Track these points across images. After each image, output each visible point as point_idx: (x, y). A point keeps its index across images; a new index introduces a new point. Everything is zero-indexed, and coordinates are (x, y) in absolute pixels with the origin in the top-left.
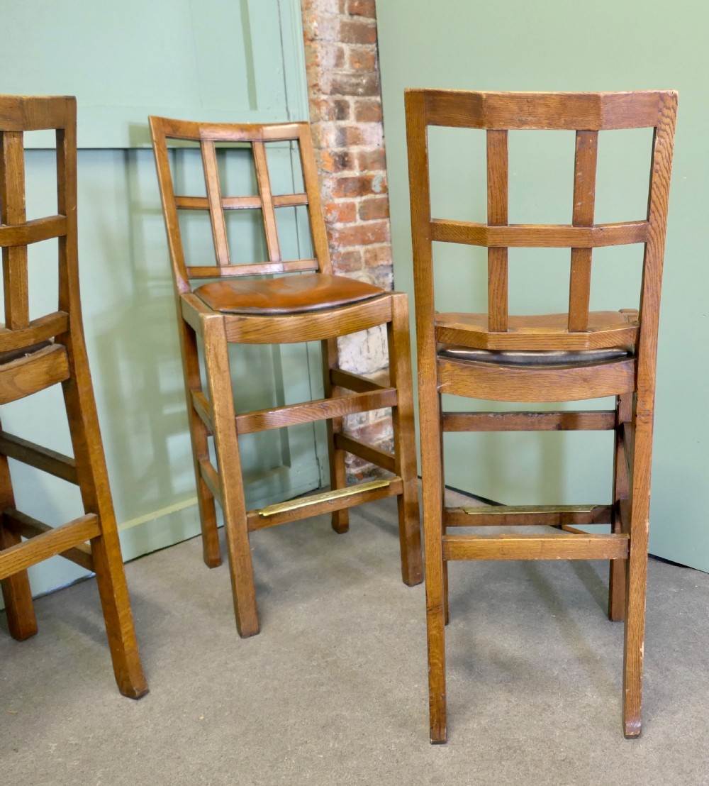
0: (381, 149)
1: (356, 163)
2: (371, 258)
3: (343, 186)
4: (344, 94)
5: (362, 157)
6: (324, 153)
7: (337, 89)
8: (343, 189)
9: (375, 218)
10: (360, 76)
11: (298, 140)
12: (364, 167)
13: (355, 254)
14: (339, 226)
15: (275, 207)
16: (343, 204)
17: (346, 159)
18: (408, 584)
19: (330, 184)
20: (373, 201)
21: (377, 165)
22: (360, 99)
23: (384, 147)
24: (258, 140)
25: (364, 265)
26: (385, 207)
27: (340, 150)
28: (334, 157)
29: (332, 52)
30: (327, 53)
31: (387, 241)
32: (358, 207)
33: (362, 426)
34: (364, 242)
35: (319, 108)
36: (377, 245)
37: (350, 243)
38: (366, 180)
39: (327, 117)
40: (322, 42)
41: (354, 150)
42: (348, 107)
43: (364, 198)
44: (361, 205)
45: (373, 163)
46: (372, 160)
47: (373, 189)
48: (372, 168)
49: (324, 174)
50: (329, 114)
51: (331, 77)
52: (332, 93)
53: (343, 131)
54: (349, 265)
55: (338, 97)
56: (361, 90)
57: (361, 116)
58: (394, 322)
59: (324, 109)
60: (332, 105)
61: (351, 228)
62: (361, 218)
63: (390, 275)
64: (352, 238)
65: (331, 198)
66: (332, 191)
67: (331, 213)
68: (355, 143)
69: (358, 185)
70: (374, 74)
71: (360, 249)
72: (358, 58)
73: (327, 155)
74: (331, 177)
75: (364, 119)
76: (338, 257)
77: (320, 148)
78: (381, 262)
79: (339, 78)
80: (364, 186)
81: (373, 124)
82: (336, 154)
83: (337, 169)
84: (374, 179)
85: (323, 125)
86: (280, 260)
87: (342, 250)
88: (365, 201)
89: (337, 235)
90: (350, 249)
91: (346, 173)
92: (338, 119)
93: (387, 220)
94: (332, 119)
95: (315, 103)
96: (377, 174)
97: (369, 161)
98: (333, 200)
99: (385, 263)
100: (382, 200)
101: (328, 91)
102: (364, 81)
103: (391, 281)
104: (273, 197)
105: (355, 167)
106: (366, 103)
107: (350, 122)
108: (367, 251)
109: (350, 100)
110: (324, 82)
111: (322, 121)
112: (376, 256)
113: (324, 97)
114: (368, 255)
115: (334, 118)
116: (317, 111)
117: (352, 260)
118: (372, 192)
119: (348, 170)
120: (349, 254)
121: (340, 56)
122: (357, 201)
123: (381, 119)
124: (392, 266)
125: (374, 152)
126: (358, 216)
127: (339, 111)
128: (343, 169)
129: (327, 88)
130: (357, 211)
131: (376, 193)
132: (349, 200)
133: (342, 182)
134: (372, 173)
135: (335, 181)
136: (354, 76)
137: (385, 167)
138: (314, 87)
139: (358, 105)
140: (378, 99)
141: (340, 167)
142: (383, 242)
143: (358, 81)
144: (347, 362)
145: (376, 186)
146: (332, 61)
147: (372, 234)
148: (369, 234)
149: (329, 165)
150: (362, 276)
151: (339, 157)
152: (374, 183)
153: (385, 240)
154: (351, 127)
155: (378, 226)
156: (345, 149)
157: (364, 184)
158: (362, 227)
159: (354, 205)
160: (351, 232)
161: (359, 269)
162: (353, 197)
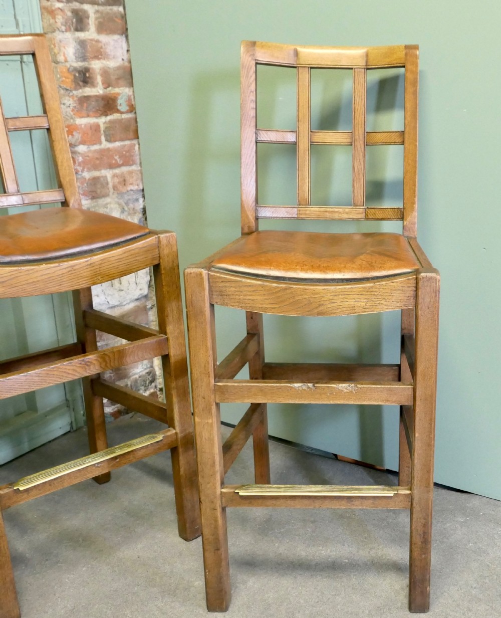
0: (126, 64)
1: (99, 79)
2: (119, 183)
3: (85, 105)
4: (82, 2)
5: (105, 73)
6: (62, 68)
8: (85, 108)
9: (122, 140)
11: (33, 55)
12: (107, 84)
13: (102, 179)
14: (82, 149)
15: (9, 130)
16: (85, 125)
17: (87, 75)
18: (187, 540)
19: (69, 102)
20: (119, 121)
21: (121, 82)
22: (101, 8)
23: (130, 62)
25: (111, 190)
26: (133, 128)
27: (79, 64)
28: (73, 73)
31: (136, 164)
32: (102, 128)
34: (111, 166)
35: (54, 18)
36: (125, 169)
37: (96, 168)
38: (111, 99)
39: (63, 28)
41: (96, 65)
42: (88, 17)
43: (109, 118)
44: (106, 125)
45: (118, 79)
46: (116, 77)
47: (119, 108)
48: (117, 85)
49: (62, 92)
50: (65, 24)
52: (68, 1)
53: (82, 43)
54: (95, 192)
55: (76, 5)
57: (102, 28)
58: (161, 264)
59: (60, 19)
60: (69, 14)
61: (95, 151)
62: (107, 140)
63: (141, 200)
64: (98, 162)
65: (72, 118)
66: (73, 111)
67: (72, 135)
68: (96, 57)
69: (102, 103)
71: (107, 174)
73: (65, 70)
74: (71, 94)
75: (106, 30)
77: (57, 62)
78: (131, 187)
80: (108, 105)
81: (116, 37)
82: (75, 69)
83: (77, 86)
84: (120, 97)
85: (59, 36)
86: (18, 191)
87: (87, 175)
88: (110, 122)
89: (80, 159)
90: (96, 174)
91: (88, 91)
92: (77, 30)
93: (135, 142)
94: (70, 30)
95: (48, 12)
96: (123, 92)
97: (113, 78)
98: (74, 121)
99: (135, 188)
100: (129, 120)
103: (142, 207)
104: (6, 120)
105: (98, 83)
106: (108, 13)
107: (91, 34)
108: (114, 176)
109: (90, 9)
111: (57, 32)
112: (125, 180)
113: (59, 5)
114: (116, 180)
115: (72, 29)
116: (52, 21)
117: (99, 186)
118: (118, 111)
119: (90, 87)
120: (95, 180)
122: (102, 121)
123: (125, 32)
124: (143, 190)
125: (118, 68)
126: (103, 138)
127: (77, 21)
128: (84, 86)
130: (102, 132)
131: (122, 113)
132: (92, 120)
133: (84, 100)
134: (117, 90)
135: (75, 99)
137: (131, 85)
139: (98, 15)
140: (121, 9)
141: (81, 83)
142: (131, 165)
145: (122, 105)
147: (120, 158)
148: (117, 158)
149: (68, 82)
150: (110, 203)
151: (80, 72)
152: (119, 102)
153: (134, 163)
154: (91, 40)
155: (126, 149)
156: (85, 64)
157: (108, 102)
158: (108, 150)
159: (98, 126)
160: (97, 156)
161: (106, 195)
162: (97, 117)
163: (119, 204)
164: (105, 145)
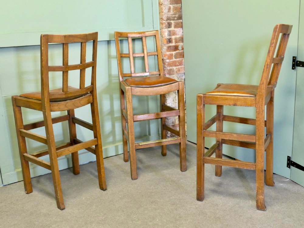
0: (182, 36)
1: (174, 41)
4: (170, 20)
5: (176, 39)
6: (164, 39)
7: (168, 19)
8: (169, 49)
9: (179, 58)
10: (176, 14)
11: (155, 36)
12: (176, 42)
13: (173, 69)
14: (168, 61)
15: (148, 56)
16: (169, 54)
17: (171, 40)
18: (182, 171)
19: (165, 48)
20: (179, 53)
21: (180, 41)
22: (176, 21)
23: (183, 35)
24: (144, 37)
25: (175, 73)
26: (183, 54)
27: (168, 37)
29: (167, 8)
30: (165, 8)
32: (174, 55)
33: (173, 124)
34: (175, 66)
35: (163, 25)
36: (180, 67)
37: (171, 66)
38: (177, 46)
39: (165, 28)
40: (164, 5)
41: (173, 37)
42: (172, 24)
43: (176, 52)
45: (179, 41)
47: (179, 49)
48: (179, 43)
49: (164, 45)
50: (165, 27)
51: (166, 16)
52: (167, 20)
53: (170, 31)
54: (171, 73)
55: (169, 21)
56: (176, 19)
57: (175, 27)
58: (179, 90)
59: (164, 25)
60: (167, 24)
61: (171, 61)
62: (175, 58)
63: (184, 76)
64: (172, 64)
65: (165, 52)
66: (166, 50)
67: (165, 57)
68: (173, 35)
69: (174, 48)
70: (180, 13)
71: (175, 68)
72: (175, 9)
73: (165, 39)
75: (177, 27)
76: (167, 71)
77: (163, 37)
78: (181, 72)
79: (169, 15)
80: (176, 48)
81: (179, 29)
82: (167, 39)
83: (168, 43)
84: (179, 46)
85: (164, 30)
86: (149, 72)
87: (168, 68)
88: (176, 53)
89: (167, 64)
90: (171, 68)
91: (170, 44)
92: (168, 28)
93: (183, 59)
95: (161, 24)
96: (180, 44)
97: (178, 40)
99: (182, 72)
100: (182, 52)
101: (166, 20)
102: (177, 16)
103: (184, 78)
104: (147, 53)
106: (177, 22)
107: (172, 29)
108: (176, 69)
109: (172, 22)
110: (165, 17)
112: (179, 70)
113: (164, 22)
114: (177, 70)
116: (162, 26)
117: (172, 71)
118: (179, 50)
120: (171, 70)
121: (170, 9)
122: (174, 53)
123: (182, 27)
124: (184, 73)
125: (180, 37)
126: (174, 58)
127: (169, 25)
128: (170, 43)
129: (165, 19)
131: (180, 50)
132: (171, 53)
133: (169, 47)
134: (179, 44)
135: (167, 47)
136: (174, 14)
137: (183, 42)
138: (161, 19)
139: (175, 23)
140: (181, 21)
141: (169, 42)
143: (175, 16)
144: (169, 103)
145: (180, 48)
146: (167, 11)
147: (178, 63)
148: (177, 63)
149: (165, 43)
150: (174, 76)
151: (168, 39)
152: (179, 47)
153: (182, 65)
154: (172, 30)
155: (180, 61)
156: (170, 37)
157: (176, 47)
158: (175, 61)
159: (172, 54)
160: (172, 63)
161: (174, 74)
162: (172, 52)
163: (177, 77)
164: (174, 59)
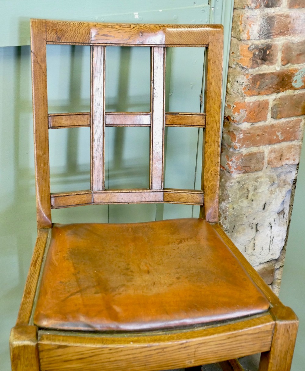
1: (279, 56)
2: (275, 158)
3: (259, 83)
5: (288, 49)
6: (243, 46)
8: (257, 86)
9: (289, 117)
11: (207, 48)
12: (287, 60)
13: (258, 155)
14: (245, 126)
16: (254, 103)
17: (268, 52)
19: (244, 79)
20: (291, 97)
21: (303, 58)
25: (266, 165)
26: (303, 104)
27: (263, 42)
28: (253, 52)
31: (298, 140)
32: (271, 105)
34: (270, 142)
36: (285, 144)
37: (255, 143)
38: (287, 75)
39: (253, 5)
41: (279, 42)
43: (280, 95)
44: (275, 102)
45: (300, 55)
46: (298, 53)
47: (293, 84)
48: (297, 62)
49: (239, 69)
50: (256, 1)
53: (270, 20)
61: (259, 128)
62: (272, 117)
63: (294, 172)
64: (258, 138)
65: (242, 96)
66: (244, 89)
67: (239, 112)
68: (282, 33)
69: (276, 81)
73: (245, 48)
74: (247, 72)
75: (299, 5)
76: (238, 159)
77: (240, 40)
78: (287, 162)
80: (283, 81)
82: (257, 48)
83: (255, 64)
84: (297, 73)
85: (247, 13)
87: (244, 151)
88: (281, 98)
89: (241, 136)
90: (254, 149)
91: (266, 69)
92: (267, 6)
93: (302, 118)
96: (301, 68)
97: (295, 54)
98: (244, 99)
99: (291, 162)
103: (294, 178)
105: (277, 60)
108: (272, 151)
111: (246, 9)
112: (282, 155)
114: (273, 155)
115: (263, 5)
117: (254, 161)
118: (292, 88)
119: (267, 64)
120: (251, 155)
122: (272, 98)
124: (298, 164)
126: (269, 115)
128: (262, 64)
130: (270, 109)
131: (295, 89)
132: (262, 98)
134: (296, 66)
135: (250, 77)
141: (259, 61)
142: (293, 140)
145: (297, 82)
147: (283, 134)
148: (279, 134)
149: (246, 61)
150: (261, 177)
151: (260, 50)
152: (295, 78)
153: (296, 138)
154: (280, 16)
155: (290, 125)
156: (269, 41)
157: (284, 79)
158: (272, 126)
159: (267, 103)
160: (258, 132)
161: (260, 170)
162: (267, 95)
163: (271, 177)
164: (270, 121)
